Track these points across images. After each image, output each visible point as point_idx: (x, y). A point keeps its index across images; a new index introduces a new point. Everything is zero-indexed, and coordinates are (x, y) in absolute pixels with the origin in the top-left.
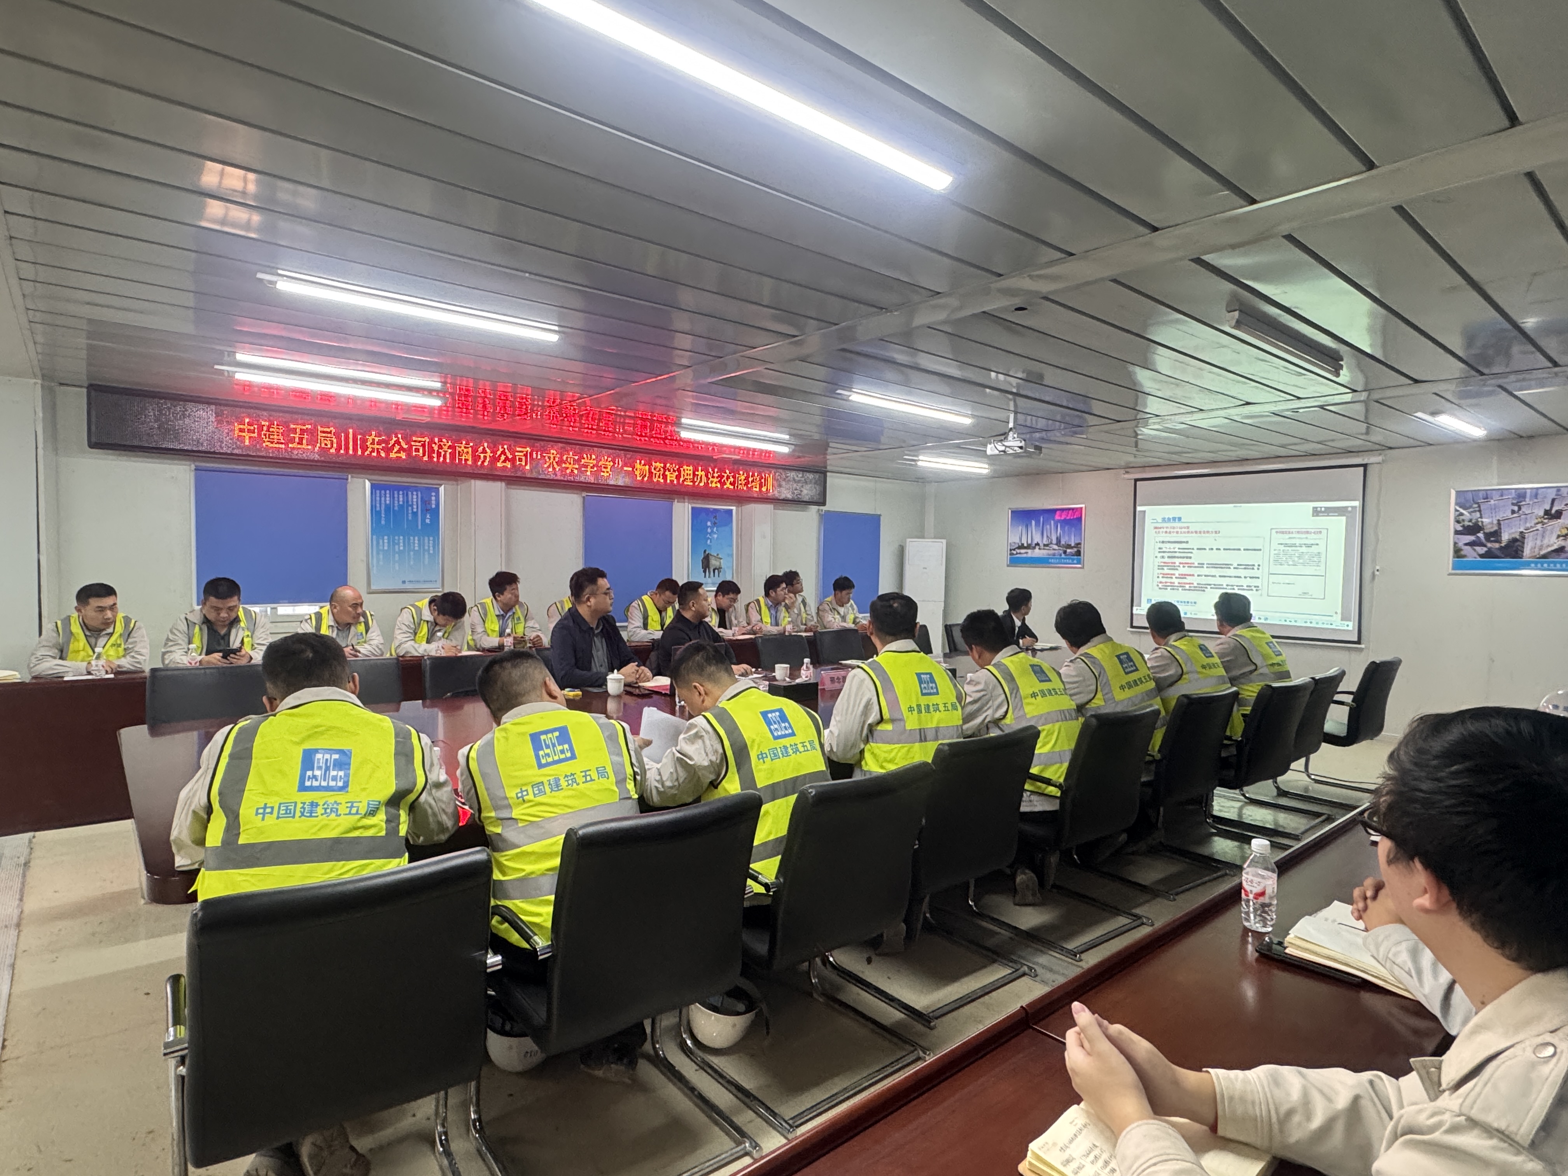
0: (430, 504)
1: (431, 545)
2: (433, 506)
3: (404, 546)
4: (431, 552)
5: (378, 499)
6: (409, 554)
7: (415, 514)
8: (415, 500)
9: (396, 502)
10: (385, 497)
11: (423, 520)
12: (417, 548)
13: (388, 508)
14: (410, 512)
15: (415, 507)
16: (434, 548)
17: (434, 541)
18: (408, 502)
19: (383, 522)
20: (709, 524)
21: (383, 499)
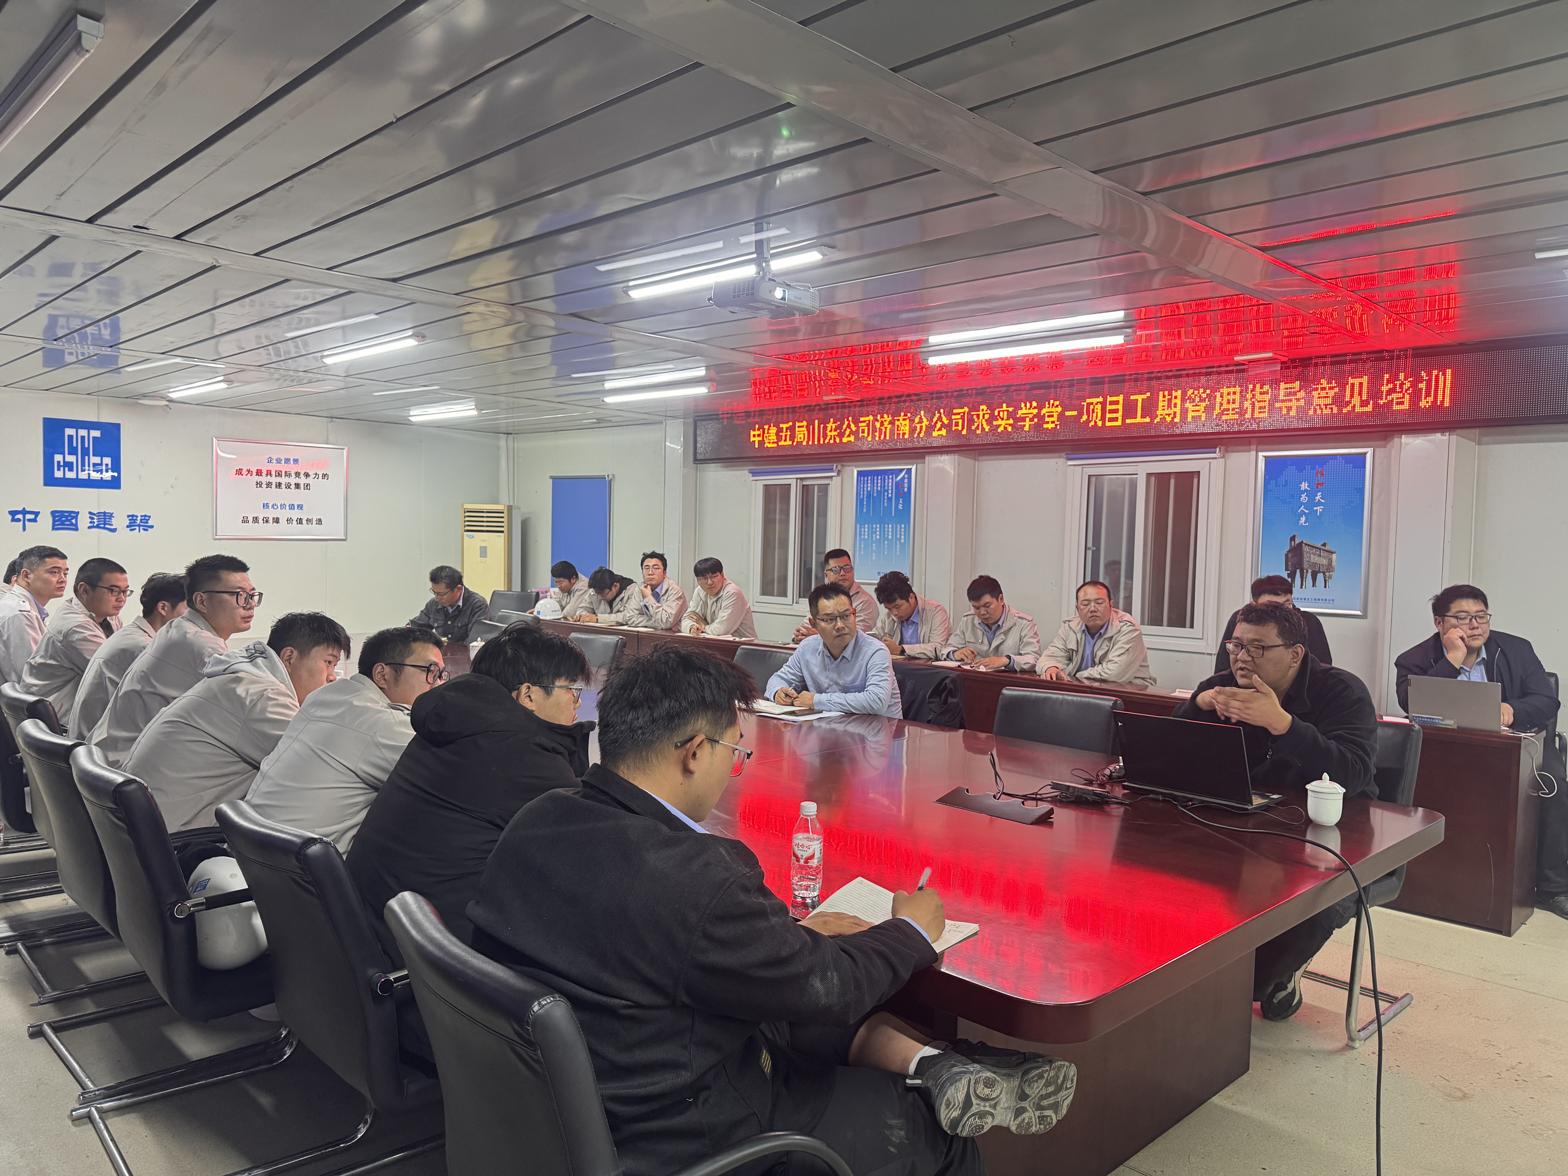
0: (903, 487)
1: (903, 533)
2: (906, 490)
3: (880, 535)
4: (902, 541)
5: (862, 486)
6: (884, 543)
7: (890, 499)
8: (890, 484)
9: (875, 488)
10: (868, 483)
11: (897, 506)
12: (890, 537)
13: (869, 496)
14: (886, 497)
15: (890, 492)
16: (905, 535)
17: (905, 528)
18: (884, 487)
19: (865, 510)
20: (1304, 486)
21: (865, 486)
